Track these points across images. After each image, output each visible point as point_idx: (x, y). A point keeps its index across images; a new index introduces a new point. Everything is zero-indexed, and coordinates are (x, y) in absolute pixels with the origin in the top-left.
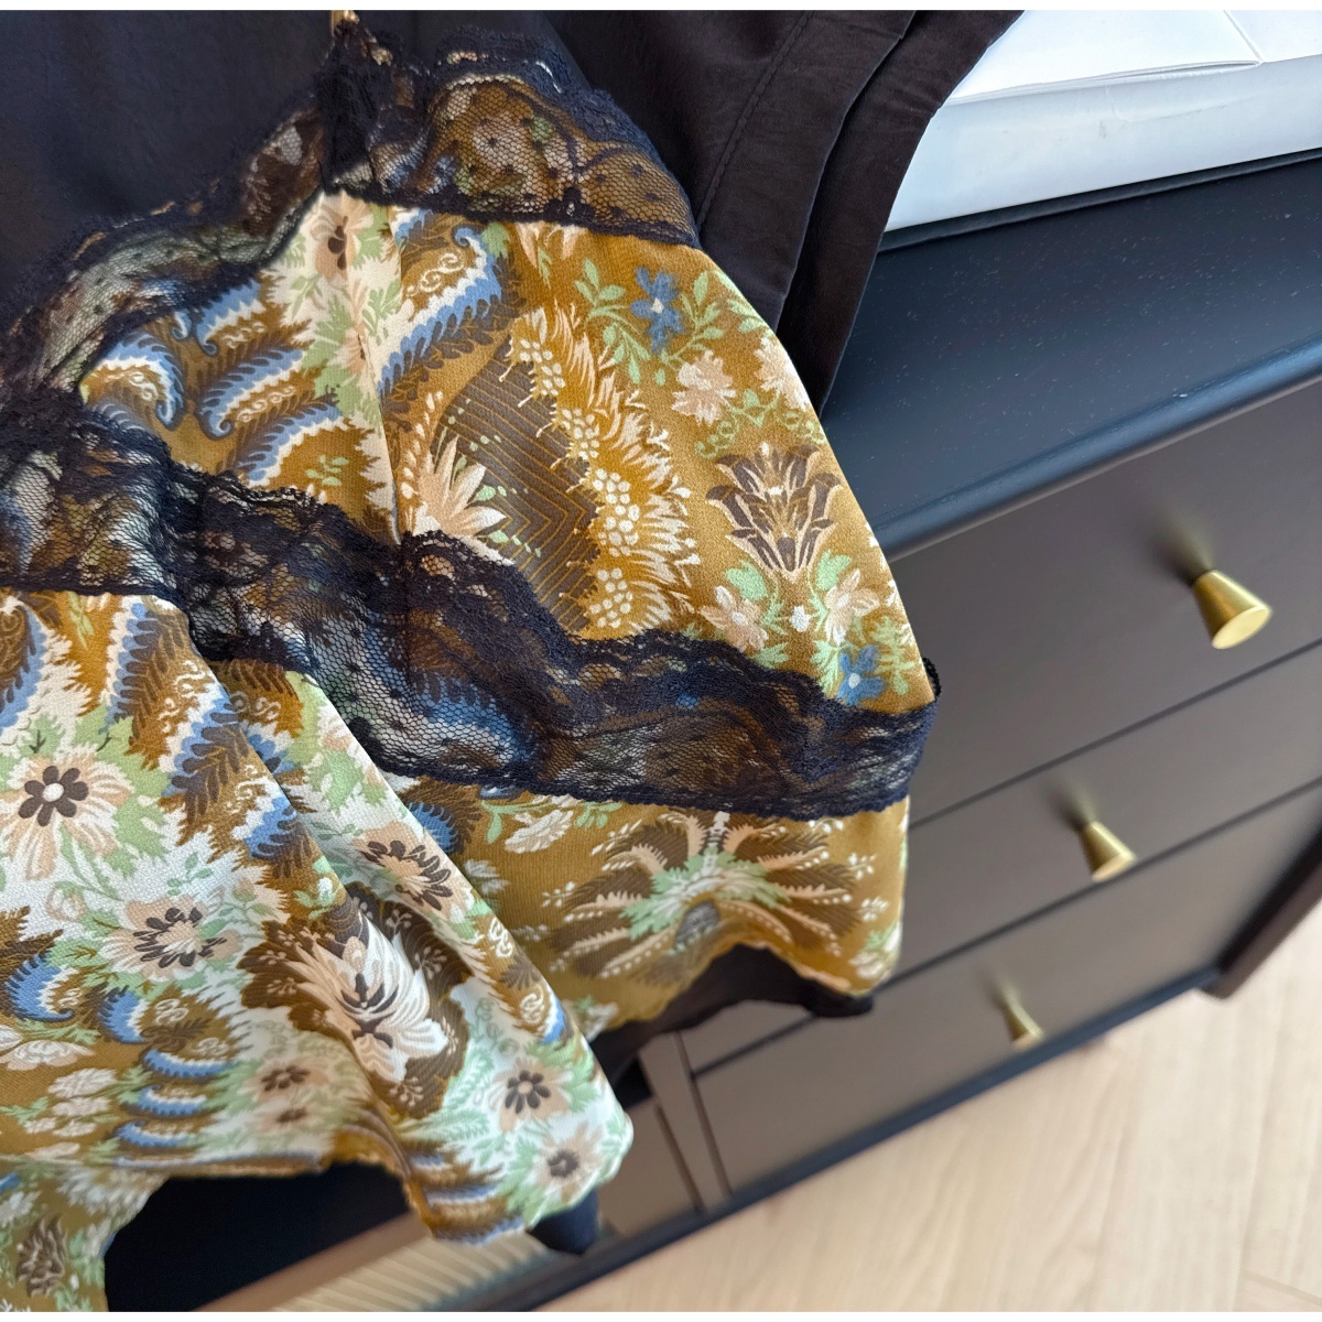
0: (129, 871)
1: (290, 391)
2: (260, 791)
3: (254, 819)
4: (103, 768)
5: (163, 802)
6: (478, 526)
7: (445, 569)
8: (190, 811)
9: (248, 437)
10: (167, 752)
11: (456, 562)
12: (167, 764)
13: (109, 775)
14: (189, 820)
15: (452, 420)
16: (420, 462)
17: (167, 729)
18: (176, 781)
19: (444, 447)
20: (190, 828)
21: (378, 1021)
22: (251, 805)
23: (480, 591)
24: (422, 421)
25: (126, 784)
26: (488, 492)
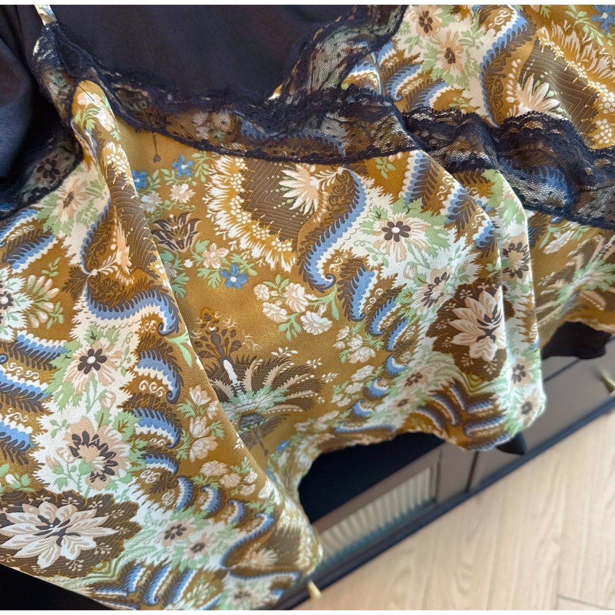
0: (435, 255)
1: (420, 81)
2: (483, 218)
3: (481, 230)
4: (411, 220)
5: (446, 226)
6: (550, 106)
7: (538, 125)
8: (459, 229)
9: (411, 99)
10: (444, 207)
11: (544, 121)
12: (444, 212)
13: (415, 222)
14: (458, 232)
15: (528, 69)
16: (514, 87)
17: (442, 198)
18: (450, 217)
19: (526, 80)
20: (459, 235)
21: (494, 329)
22: (480, 224)
23: (556, 131)
24: (511, 72)
25: (426, 223)
26: (551, 93)
